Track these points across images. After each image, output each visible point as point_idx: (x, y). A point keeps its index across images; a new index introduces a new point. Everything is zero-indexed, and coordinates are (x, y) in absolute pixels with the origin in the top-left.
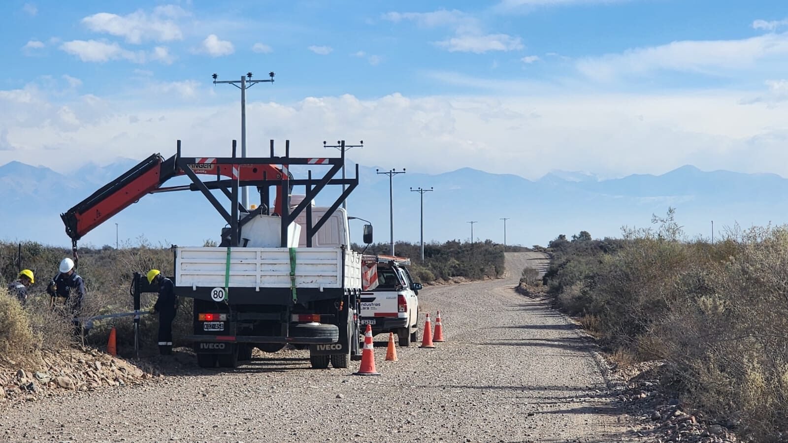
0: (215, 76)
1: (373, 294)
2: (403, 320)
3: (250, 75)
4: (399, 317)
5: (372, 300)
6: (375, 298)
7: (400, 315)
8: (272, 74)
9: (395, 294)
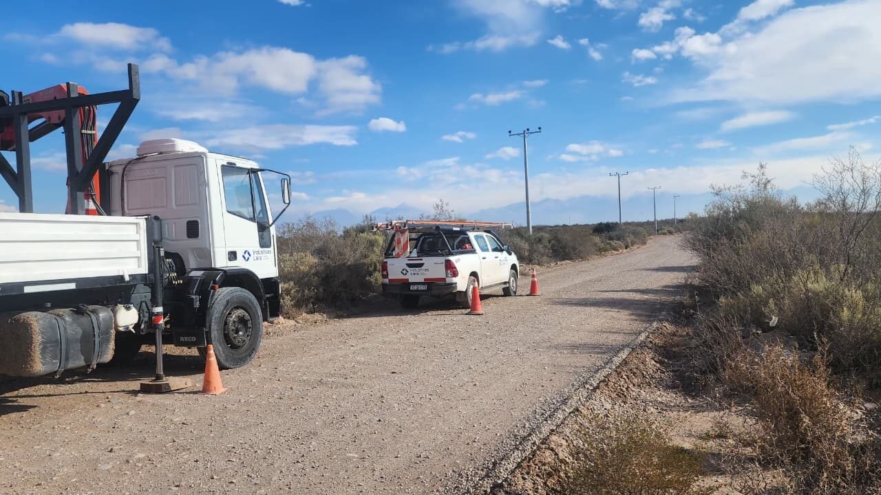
0: (510, 132)
1: (422, 260)
2: (453, 285)
3: (528, 130)
4: (447, 282)
5: (421, 265)
6: (423, 264)
7: (448, 280)
8: (540, 128)
9: (442, 259)
